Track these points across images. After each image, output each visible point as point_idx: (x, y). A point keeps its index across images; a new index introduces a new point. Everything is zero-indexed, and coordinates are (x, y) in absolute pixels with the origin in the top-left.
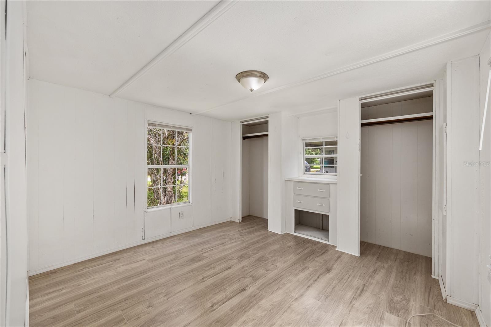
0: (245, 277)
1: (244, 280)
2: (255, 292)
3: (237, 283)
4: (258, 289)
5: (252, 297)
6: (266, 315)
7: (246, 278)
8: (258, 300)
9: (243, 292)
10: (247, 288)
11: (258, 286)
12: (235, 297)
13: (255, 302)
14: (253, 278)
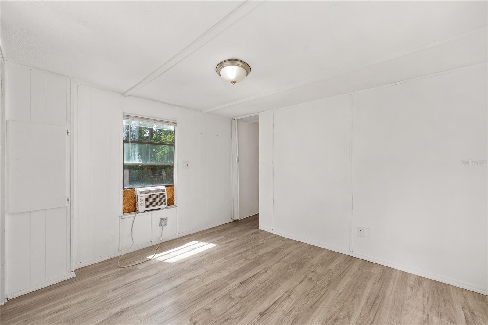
0: (241, 297)
1: (242, 294)
2: (231, 281)
3: (249, 290)
4: (229, 284)
5: (234, 277)
6: (227, 267)
7: (239, 297)
8: (230, 276)
9: (243, 281)
10: (239, 284)
11: (227, 287)
12: (249, 277)
13: (233, 274)
14: (231, 297)
